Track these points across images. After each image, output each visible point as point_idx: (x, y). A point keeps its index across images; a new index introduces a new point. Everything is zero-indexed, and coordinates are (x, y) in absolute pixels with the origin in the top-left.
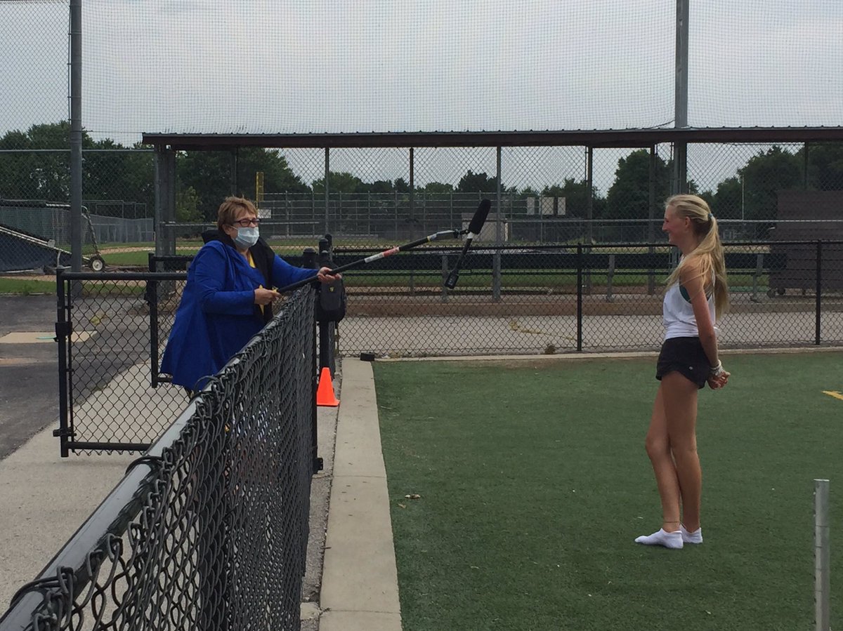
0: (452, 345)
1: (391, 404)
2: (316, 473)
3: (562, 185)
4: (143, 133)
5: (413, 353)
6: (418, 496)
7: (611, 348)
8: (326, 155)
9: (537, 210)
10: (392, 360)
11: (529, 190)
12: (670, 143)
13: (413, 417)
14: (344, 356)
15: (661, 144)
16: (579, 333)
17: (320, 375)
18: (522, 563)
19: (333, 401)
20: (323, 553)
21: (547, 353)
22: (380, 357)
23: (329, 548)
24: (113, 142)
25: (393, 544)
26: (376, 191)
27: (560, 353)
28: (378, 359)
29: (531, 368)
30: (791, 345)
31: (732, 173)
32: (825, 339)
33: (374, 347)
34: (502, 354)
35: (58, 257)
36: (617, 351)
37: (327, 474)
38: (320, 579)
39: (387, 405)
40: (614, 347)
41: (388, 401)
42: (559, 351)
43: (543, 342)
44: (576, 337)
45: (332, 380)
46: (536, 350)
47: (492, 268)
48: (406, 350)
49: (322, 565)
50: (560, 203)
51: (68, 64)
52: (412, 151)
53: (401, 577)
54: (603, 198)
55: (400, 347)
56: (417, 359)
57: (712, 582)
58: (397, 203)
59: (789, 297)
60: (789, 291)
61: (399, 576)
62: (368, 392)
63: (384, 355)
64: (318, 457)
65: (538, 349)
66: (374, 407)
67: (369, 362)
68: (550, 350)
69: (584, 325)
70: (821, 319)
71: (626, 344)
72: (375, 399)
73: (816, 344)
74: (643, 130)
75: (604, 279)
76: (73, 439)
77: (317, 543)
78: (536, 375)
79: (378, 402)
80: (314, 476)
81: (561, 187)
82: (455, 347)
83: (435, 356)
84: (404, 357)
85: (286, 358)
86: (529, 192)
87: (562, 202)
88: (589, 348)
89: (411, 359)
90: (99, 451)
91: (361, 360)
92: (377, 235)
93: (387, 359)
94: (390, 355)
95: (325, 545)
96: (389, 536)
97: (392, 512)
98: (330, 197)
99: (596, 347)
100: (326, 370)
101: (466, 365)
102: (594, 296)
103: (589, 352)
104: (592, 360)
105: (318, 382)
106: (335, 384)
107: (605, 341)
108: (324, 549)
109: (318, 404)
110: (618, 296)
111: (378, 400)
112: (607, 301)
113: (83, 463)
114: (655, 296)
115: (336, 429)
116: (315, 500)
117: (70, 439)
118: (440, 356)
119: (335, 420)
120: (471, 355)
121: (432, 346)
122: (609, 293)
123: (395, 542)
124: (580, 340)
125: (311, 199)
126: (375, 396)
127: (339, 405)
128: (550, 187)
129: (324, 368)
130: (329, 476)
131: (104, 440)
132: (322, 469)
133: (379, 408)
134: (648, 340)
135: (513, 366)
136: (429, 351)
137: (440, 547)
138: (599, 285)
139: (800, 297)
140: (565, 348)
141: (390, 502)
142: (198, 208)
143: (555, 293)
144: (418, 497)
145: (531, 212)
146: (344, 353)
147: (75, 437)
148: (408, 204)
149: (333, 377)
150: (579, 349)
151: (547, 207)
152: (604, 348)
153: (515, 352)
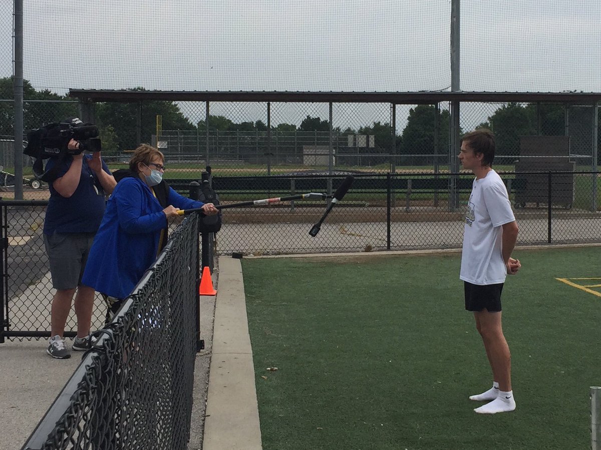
0: (298, 246)
1: (255, 292)
2: (199, 352)
3: (372, 126)
4: (70, 89)
5: (271, 252)
6: (276, 368)
7: (410, 247)
8: (206, 107)
9: (355, 144)
10: (255, 257)
11: (349, 130)
12: (448, 102)
13: (271, 303)
14: (220, 255)
15: (442, 102)
16: (389, 236)
17: (202, 272)
18: (355, 423)
19: (212, 291)
20: (204, 420)
21: (366, 251)
22: (247, 255)
23: (209, 416)
24: (50, 92)
25: (258, 410)
26: (243, 129)
27: (376, 251)
28: (245, 257)
29: (355, 263)
30: (533, 244)
31: (485, 120)
32: (554, 239)
33: (242, 248)
34: (334, 252)
35: (6, 178)
36: (415, 249)
37: (207, 352)
38: (202, 443)
39: (252, 293)
40: (413, 246)
41: (253, 291)
42: (375, 249)
43: (363, 243)
44: (386, 240)
45: (211, 275)
46: (358, 249)
47: (326, 188)
48: (265, 250)
49: (203, 431)
50: (370, 139)
51: (13, 37)
52: (269, 105)
53: (264, 439)
54: (400, 136)
55: (261, 247)
56: (273, 256)
57: (494, 434)
58: (258, 137)
59: (529, 208)
60: (528, 205)
61: (263, 438)
62: (238, 283)
63: (250, 253)
64: (201, 339)
65: (360, 248)
66: (243, 296)
67: (239, 259)
68: (368, 249)
69: (392, 231)
70: (552, 225)
71: (421, 244)
72: (244, 289)
73: (549, 243)
74: (431, 93)
75: (404, 196)
76: (8, 329)
77: (200, 411)
78: (359, 268)
79: (246, 291)
80: (198, 354)
81: (371, 127)
82: (301, 247)
83: (286, 254)
84: (264, 255)
85: (174, 279)
86: (349, 131)
87: (372, 138)
88: (396, 247)
89: (269, 257)
90: (29, 338)
91: (233, 257)
92: (243, 161)
93: (251, 256)
94: (254, 254)
95: (205, 414)
96: (255, 403)
97: (257, 383)
98: (210, 134)
99: (400, 247)
100: (207, 268)
101: (310, 261)
102: (397, 208)
103: (396, 250)
104: (398, 256)
105: (200, 277)
106: (213, 278)
107: (406, 242)
108: (205, 416)
109: (200, 293)
110: (414, 208)
111: (245, 290)
112: (406, 211)
113: (16, 348)
114: (439, 208)
115: (214, 314)
116: (198, 374)
117: (5, 329)
118: (290, 254)
119: (213, 307)
120: (312, 253)
121: (285, 246)
122: (408, 206)
123: (259, 408)
124: (389, 242)
125: (196, 135)
126: (243, 287)
127: (216, 294)
128: (363, 127)
129: (205, 267)
130: (209, 354)
131: (33, 329)
132: (203, 349)
133: (246, 296)
134: (436, 241)
135: (342, 261)
136: (282, 250)
137: (294, 411)
138: (400, 200)
139: (536, 208)
140: (379, 247)
141: (255, 374)
142: (115, 140)
143: (370, 206)
144: (276, 370)
145: (350, 145)
146: (220, 252)
147: (10, 327)
148: (266, 139)
149: (212, 272)
150: (389, 248)
151: (362, 142)
152: (406, 247)
153: (343, 250)
